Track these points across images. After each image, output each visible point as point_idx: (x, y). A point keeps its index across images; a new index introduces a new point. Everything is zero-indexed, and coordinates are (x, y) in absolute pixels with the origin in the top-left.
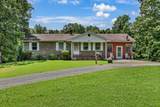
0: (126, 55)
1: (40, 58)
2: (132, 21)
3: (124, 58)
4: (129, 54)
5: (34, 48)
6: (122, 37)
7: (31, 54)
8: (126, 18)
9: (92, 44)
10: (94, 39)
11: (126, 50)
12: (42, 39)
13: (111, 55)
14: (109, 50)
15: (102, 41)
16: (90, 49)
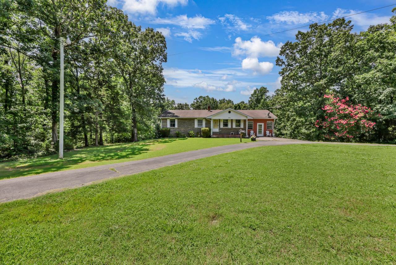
0: (268, 132)
1: (178, 136)
2: (271, 93)
3: (265, 135)
4: (271, 132)
5: (173, 125)
6: (263, 114)
7: (169, 131)
8: (263, 91)
9: (232, 120)
10: (234, 116)
11: (267, 128)
12: (181, 116)
13: (252, 132)
14: (250, 128)
15: (242, 118)
16: (229, 126)
